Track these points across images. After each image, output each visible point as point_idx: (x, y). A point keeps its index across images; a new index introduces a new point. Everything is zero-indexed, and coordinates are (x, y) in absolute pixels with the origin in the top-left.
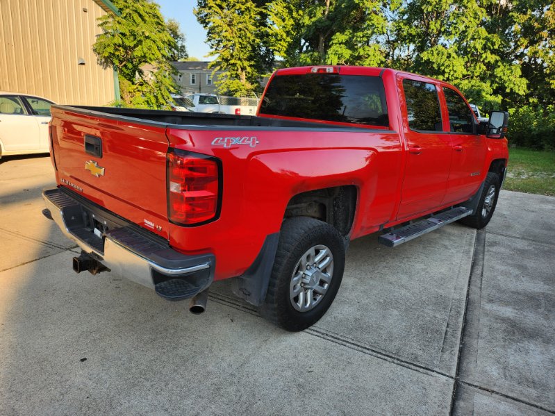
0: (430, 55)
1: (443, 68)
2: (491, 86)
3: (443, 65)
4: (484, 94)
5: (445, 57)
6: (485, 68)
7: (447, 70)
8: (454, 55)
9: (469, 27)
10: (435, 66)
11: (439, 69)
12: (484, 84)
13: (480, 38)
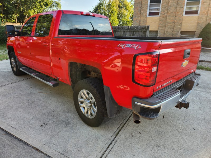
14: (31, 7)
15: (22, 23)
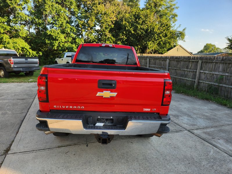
0: (50, 32)
1: (57, 38)
2: (75, 46)
3: (57, 37)
4: (74, 49)
5: (57, 33)
6: (72, 39)
7: (59, 39)
8: (60, 33)
9: (63, 23)
10: (54, 37)
11: (56, 38)
12: (73, 45)
13: (68, 28)
14: (150, 39)
15: (142, 54)
